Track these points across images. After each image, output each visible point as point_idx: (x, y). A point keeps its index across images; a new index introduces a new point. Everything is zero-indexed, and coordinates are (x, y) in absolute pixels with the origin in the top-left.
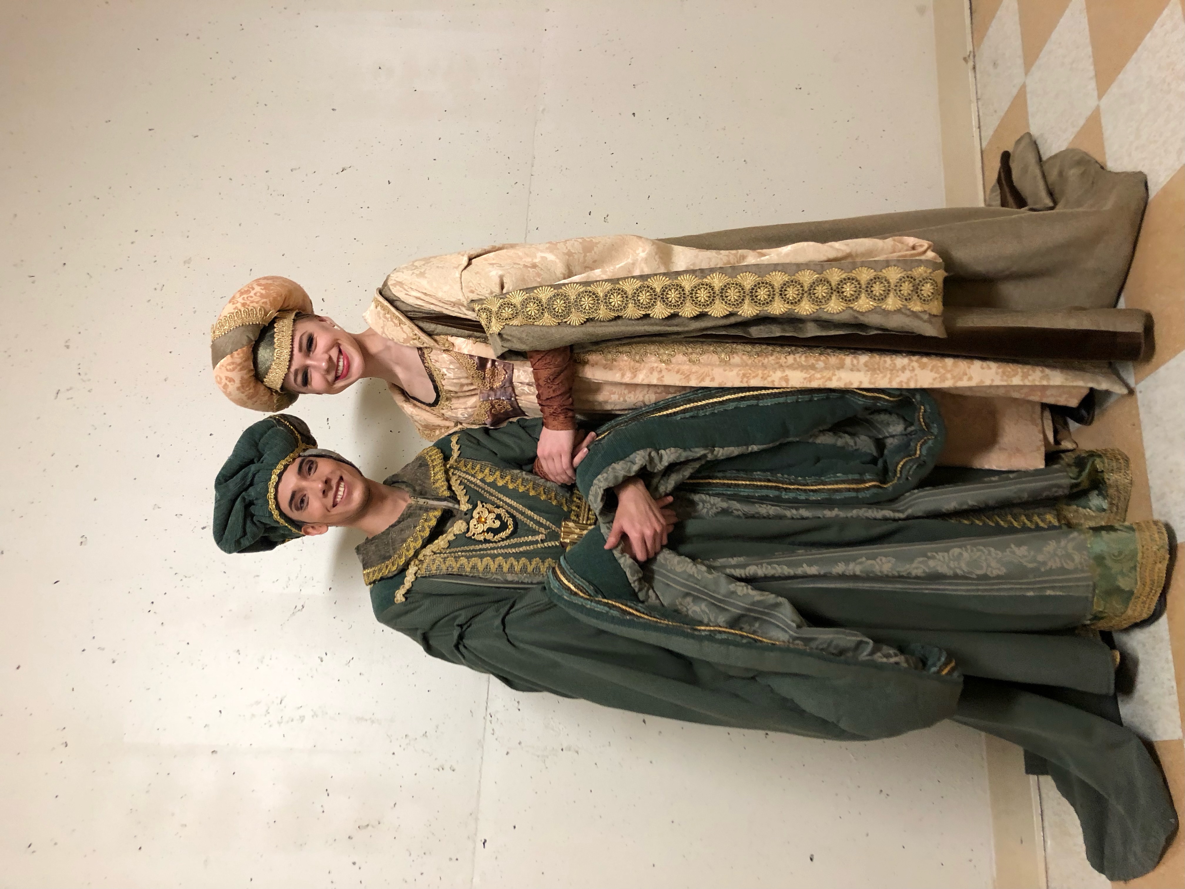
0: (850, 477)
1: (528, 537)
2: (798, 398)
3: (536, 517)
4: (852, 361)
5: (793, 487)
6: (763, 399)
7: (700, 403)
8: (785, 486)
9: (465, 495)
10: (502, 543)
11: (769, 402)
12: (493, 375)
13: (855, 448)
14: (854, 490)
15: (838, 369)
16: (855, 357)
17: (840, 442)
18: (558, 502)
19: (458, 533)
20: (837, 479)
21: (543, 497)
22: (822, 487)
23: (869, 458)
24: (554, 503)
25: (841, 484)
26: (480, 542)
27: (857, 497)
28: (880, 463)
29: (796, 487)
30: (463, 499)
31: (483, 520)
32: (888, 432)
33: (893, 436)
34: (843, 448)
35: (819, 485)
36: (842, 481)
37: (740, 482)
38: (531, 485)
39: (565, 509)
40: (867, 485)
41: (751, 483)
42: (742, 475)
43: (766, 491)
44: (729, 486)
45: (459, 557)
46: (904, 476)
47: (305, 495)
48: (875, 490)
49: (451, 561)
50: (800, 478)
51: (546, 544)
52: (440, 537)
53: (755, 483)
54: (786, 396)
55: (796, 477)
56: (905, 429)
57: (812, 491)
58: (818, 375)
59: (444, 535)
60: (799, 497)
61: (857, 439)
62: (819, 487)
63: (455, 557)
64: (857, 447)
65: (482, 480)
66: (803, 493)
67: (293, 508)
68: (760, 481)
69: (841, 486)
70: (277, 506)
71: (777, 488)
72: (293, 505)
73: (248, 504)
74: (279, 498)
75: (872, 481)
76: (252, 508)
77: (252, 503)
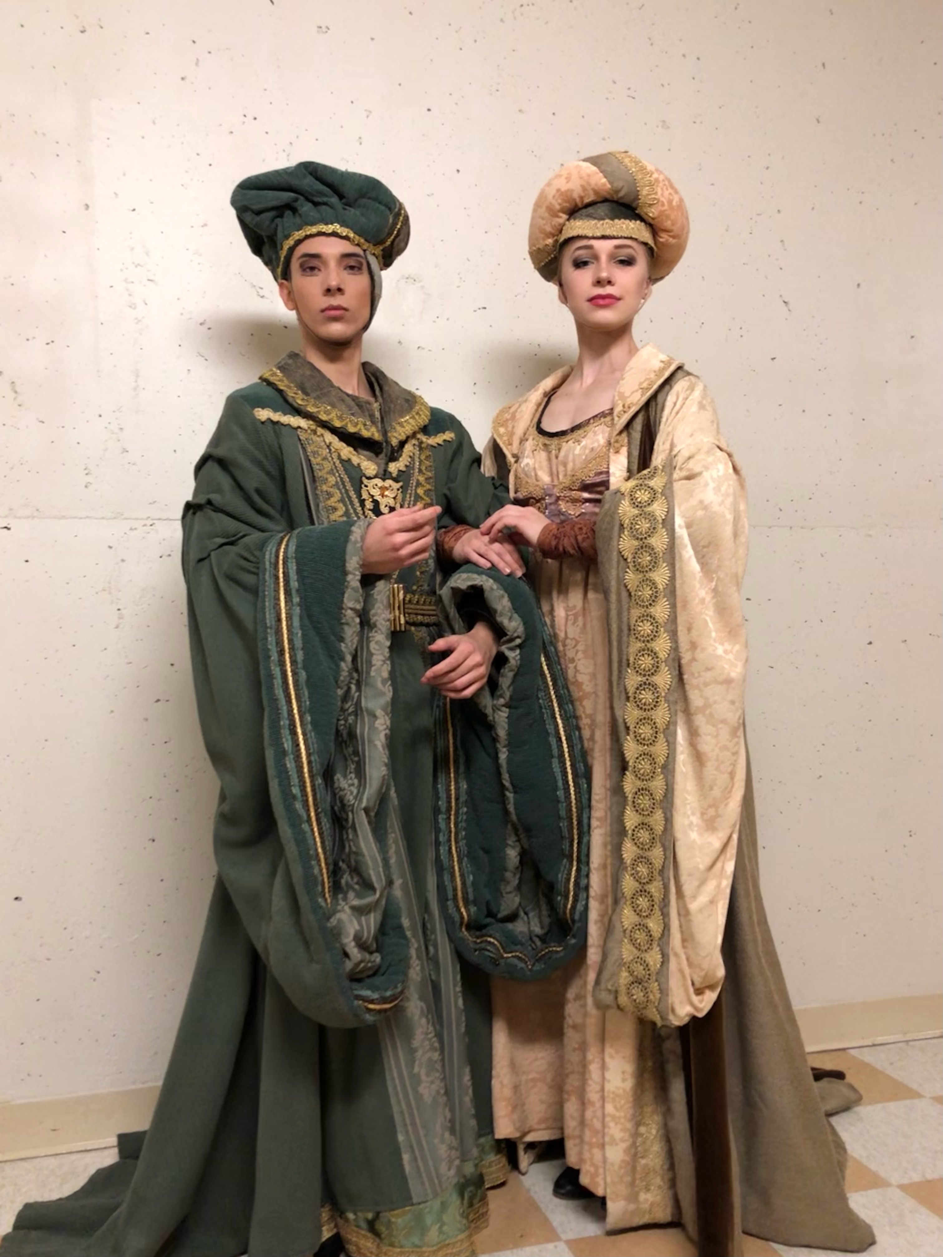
0: (470, 890)
2: (562, 803)
5: (452, 826)
6: (560, 762)
8: (452, 817)
9: (405, 465)
12: (575, 501)
13: (504, 892)
14: (456, 895)
17: (508, 875)
19: (362, 467)
20: (466, 875)
22: (456, 859)
23: (494, 910)
25: (461, 880)
26: (359, 496)
27: (447, 900)
28: (490, 921)
29: (453, 830)
30: (402, 464)
31: (385, 493)
35: (458, 856)
36: (465, 881)
37: (452, 766)
40: (463, 910)
41: (452, 779)
42: (461, 768)
43: (445, 796)
44: (447, 754)
45: (334, 475)
46: (479, 946)
47: (320, 270)
48: (457, 918)
49: (327, 466)
50: (464, 833)
52: (350, 448)
53: (453, 783)
54: (565, 790)
55: (465, 829)
56: (537, 936)
57: (450, 848)
59: (355, 453)
60: (441, 835)
61: (513, 894)
62: (455, 856)
64: (505, 895)
66: (446, 837)
67: (301, 260)
68: (455, 789)
69: (458, 880)
70: (299, 242)
71: (449, 809)
72: (304, 259)
73: (290, 207)
74: (307, 242)
75: (469, 915)
76: (288, 213)
77: (294, 210)
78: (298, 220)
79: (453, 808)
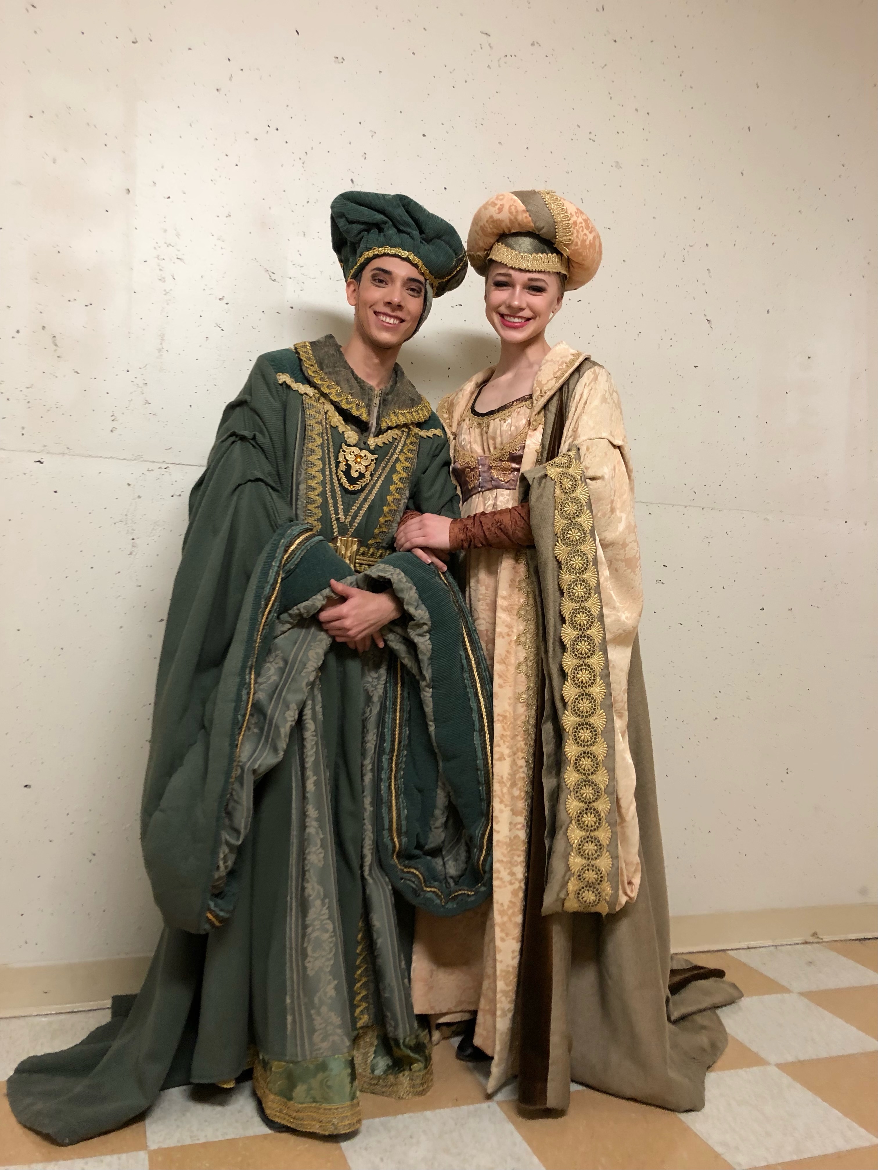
0: (404, 823)
1: (342, 505)
2: (481, 771)
3: (362, 512)
4: (520, 823)
5: (394, 766)
6: (480, 736)
7: (476, 674)
8: (394, 758)
9: (384, 443)
10: (336, 479)
11: (477, 741)
12: (505, 469)
13: (433, 827)
14: (391, 826)
15: (512, 810)
16: (523, 826)
17: (438, 812)
18: (378, 535)
19: (346, 435)
20: (402, 809)
21: (382, 520)
22: (394, 795)
23: (423, 842)
24: (376, 531)
25: (397, 813)
26: (337, 457)
27: (383, 829)
28: (417, 852)
29: (394, 769)
30: (380, 440)
31: (359, 460)
32: (448, 860)
33: (444, 864)
34: (433, 816)
35: (396, 792)
36: (400, 814)
37: (398, 714)
38: (394, 508)
39: (370, 542)
40: (396, 839)
41: (398, 725)
42: (406, 716)
43: (390, 739)
44: (395, 703)
45: (322, 437)
46: (405, 875)
47: (387, 284)
48: (390, 847)
49: (318, 428)
50: (402, 773)
51: (335, 522)
52: (341, 418)
54: (483, 759)
55: (404, 770)
56: (451, 877)
57: (390, 785)
58: (505, 790)
59: (343, 422)
60: (383, 772)
61: (441, 830)
62: (394, 792)
63: (322, 433)
64: (433, 830)
65: (398, 460)
66: (387, 776)
67: (374, 272)
69: (394, 813)
70: (376, 256)
71: (392, 750)
72: (377, 272)
73: (379, 227)
74: (385, 258)
75: (400, 844)
76: (375, 231)
77: (380, 230)
78: (381, 238)
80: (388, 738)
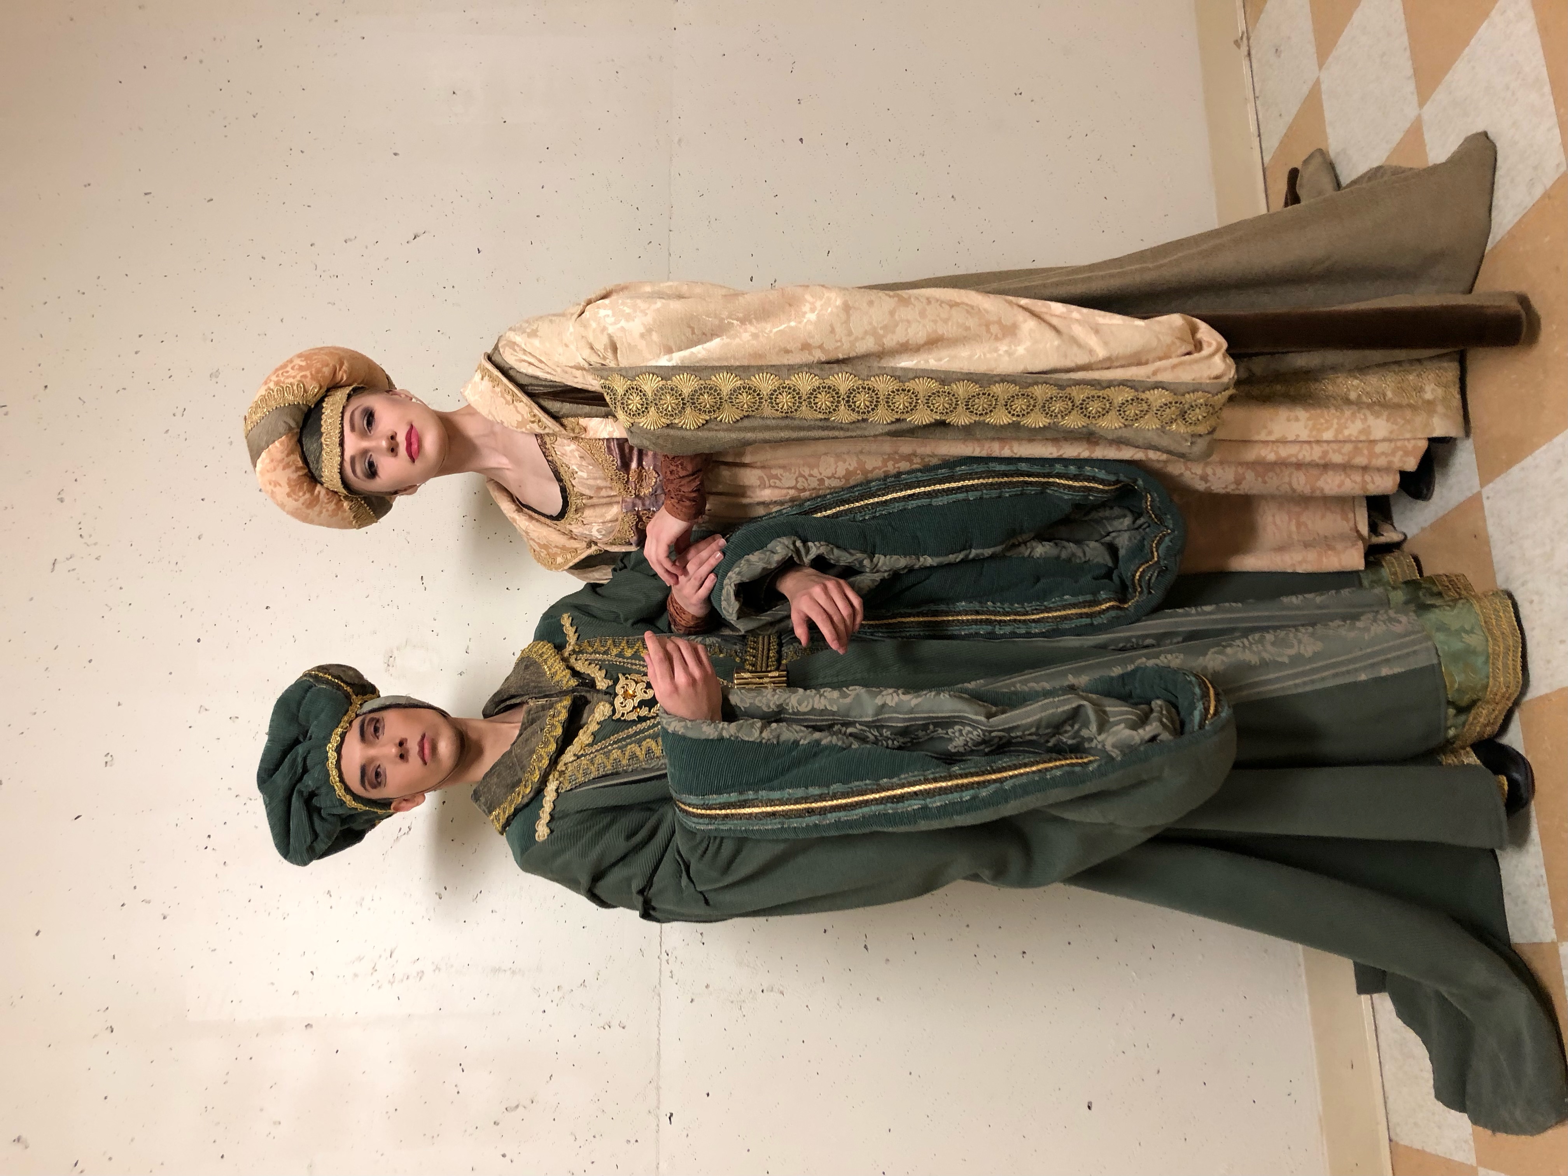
0: (1081, 598)
5: (1009, 618)
6: (937, 496)
8: (998, 618)
9: (600, 670)
12: (640, 478)
13: (1083, 559)
14: (1086, 615)
17: (1064, 554)
18: (726, 654)
19: (601, 721)
20: (1064, 603)
22: (1046, 615)
23: (1103, 570)
26: (633, 722)
27: (1092, 625)
28: (1116, 575)
30: (599, 675)
31: (631, 693)
34: (1069, 560)
35: (1042, 612)
36: (1071, 604)
37: (941, 618)
39: (737, 660)
40: (1103, 607)
41: (955, 616)
42: (942, 608)
43: (974, 624)
44: (927, 624)
45: (610, 751)
46: (1145, 588)
47: (379, 766)
48: (1113, 614)
52: (579, 733)
53: (960, 618)
55: (1013, 603)
56: (1134, 522)
57: (1033, 621)
59: (584, 729)
61: (1086, 547)
62: (1042, 615)
63: (605, 753)
64: (1087, 558)
66: (1020, 625)
67: (368, 787)
68: (966, 615)
69: (1068, 612)
70: (348, 789)
71: (988, 622)
72: (366, 783)
75: (1109, 601)
79: (988, 617)
80: (974, 629)
